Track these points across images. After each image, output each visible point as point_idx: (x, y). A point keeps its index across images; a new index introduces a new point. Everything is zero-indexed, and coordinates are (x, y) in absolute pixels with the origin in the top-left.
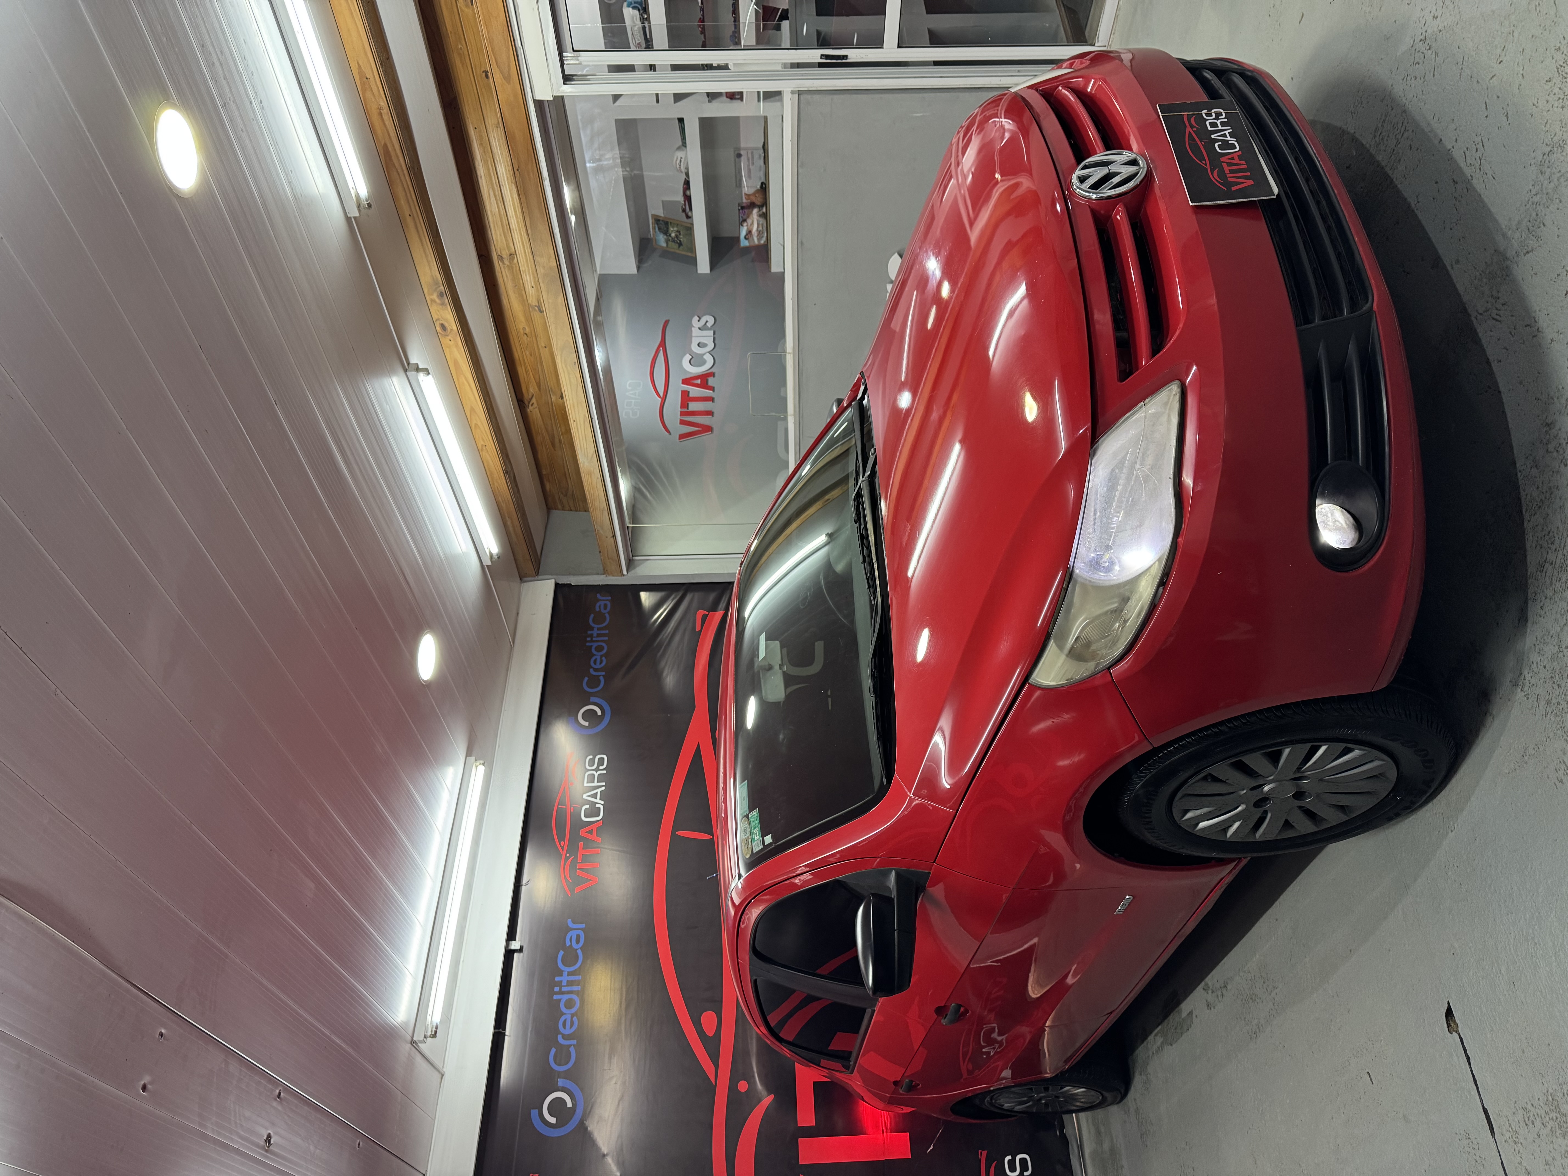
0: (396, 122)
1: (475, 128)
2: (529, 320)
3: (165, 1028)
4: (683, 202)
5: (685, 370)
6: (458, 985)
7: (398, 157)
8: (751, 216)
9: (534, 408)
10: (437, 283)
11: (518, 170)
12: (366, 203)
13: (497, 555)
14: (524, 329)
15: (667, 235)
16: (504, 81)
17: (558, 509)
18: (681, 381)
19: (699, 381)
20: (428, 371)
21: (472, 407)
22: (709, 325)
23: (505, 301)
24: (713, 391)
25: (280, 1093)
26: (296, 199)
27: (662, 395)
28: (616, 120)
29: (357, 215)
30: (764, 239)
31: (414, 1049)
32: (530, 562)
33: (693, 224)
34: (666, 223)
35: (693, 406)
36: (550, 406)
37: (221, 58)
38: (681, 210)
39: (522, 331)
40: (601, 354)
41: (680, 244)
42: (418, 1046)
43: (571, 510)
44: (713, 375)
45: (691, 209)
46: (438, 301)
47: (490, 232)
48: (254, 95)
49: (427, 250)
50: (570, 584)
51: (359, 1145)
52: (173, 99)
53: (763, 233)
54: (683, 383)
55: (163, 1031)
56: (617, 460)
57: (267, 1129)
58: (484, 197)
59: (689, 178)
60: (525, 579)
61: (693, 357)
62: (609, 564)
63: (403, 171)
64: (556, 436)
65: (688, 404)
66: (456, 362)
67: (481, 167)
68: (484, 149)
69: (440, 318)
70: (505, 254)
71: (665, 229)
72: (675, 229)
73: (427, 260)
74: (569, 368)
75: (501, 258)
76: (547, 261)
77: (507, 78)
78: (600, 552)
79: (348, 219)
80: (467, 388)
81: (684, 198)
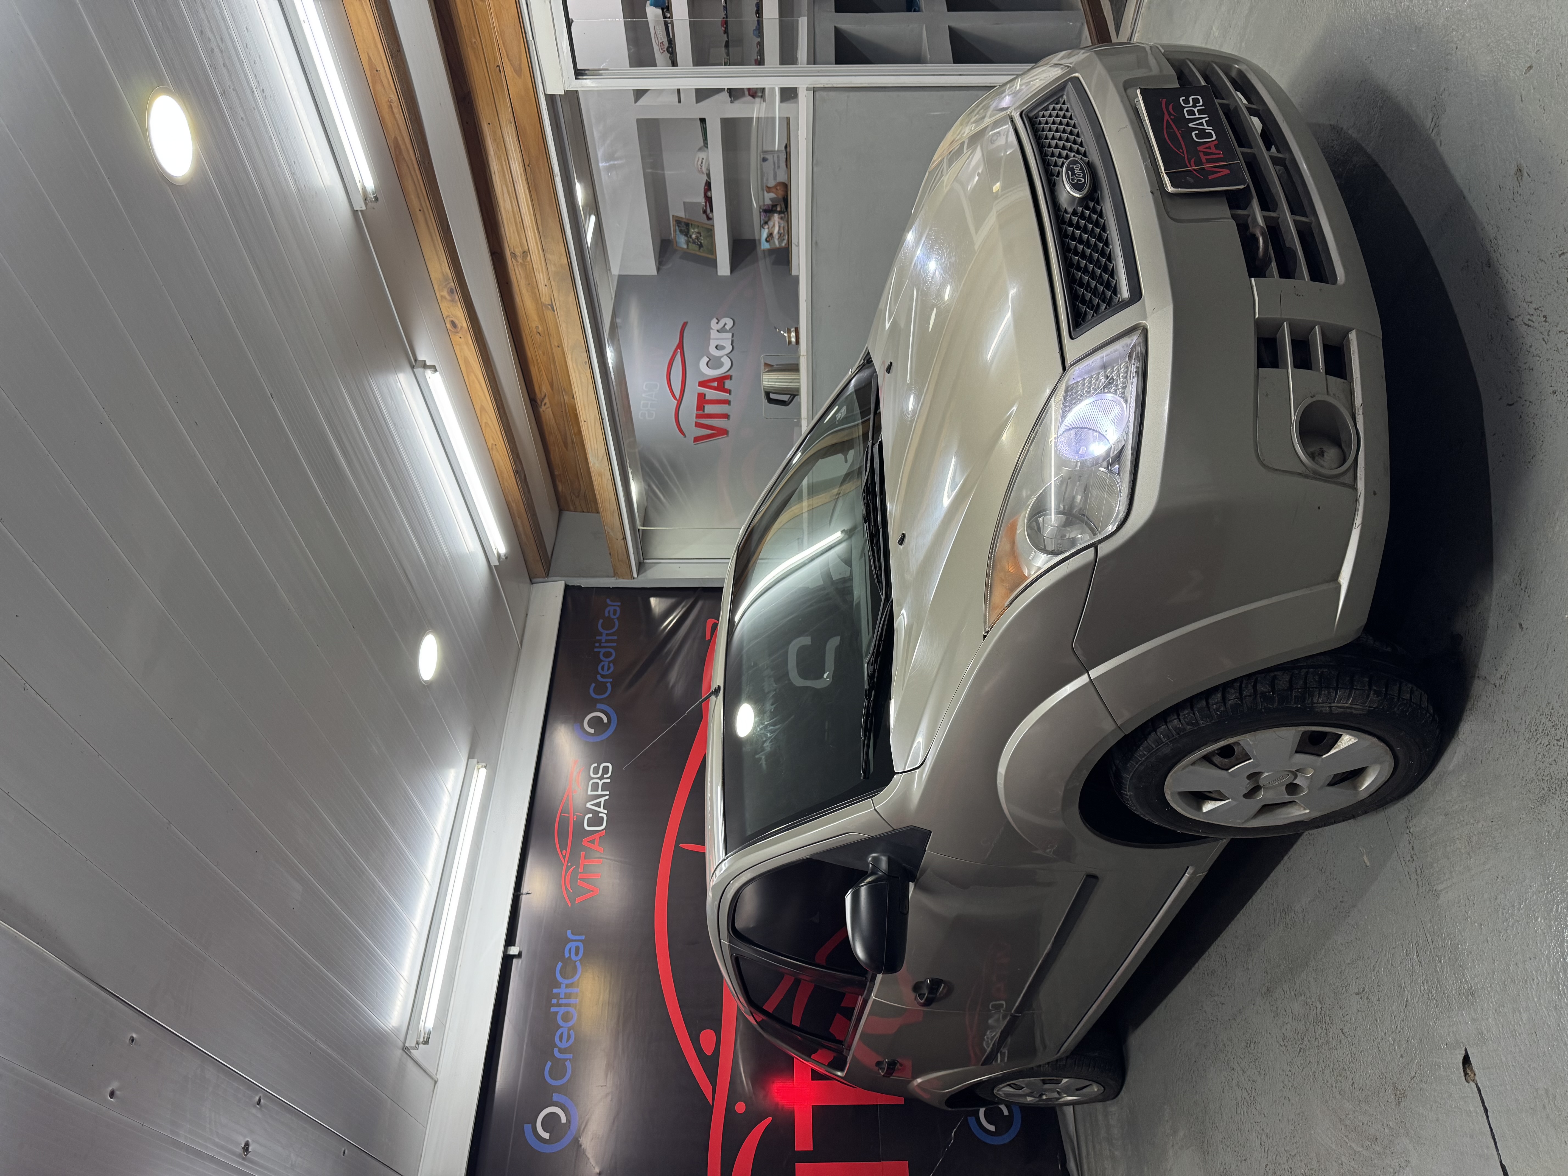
0: (407, 115)
1: (489, 124)
2: (542, 318)
3: (136, 1033)
4: (704, 204)
5: (703, 373)
6: (454, 990)
7: (408, 151)
8: (772, 219)
9: (547, 408)
10: (446, 279)
11: (528, 166)
12: (372, 196)
13: (505, 555)
14: (537, 327)
15: (687, 237)
16: (514, 73)
17: (571, 511)
18: (698, 383)
19: (715, 384)
20: (435, 368)
21: (482, 405)
22: (728, 327)
23: (518, 299)
24: (730, 394)
25: (260, 1100)
26: (299, 190)
27: (678, 397)
28: (638, 120)
29: (364, 208)
30: (785, 242)
31: (405, 1055)
32: (540, 563)
33: (713, 226)
34: (687, 225)
35: (709, 409)
36: (563, 407)
37: (221, 45)
38: (702, 212)
39: (535, 330)
40: (613, 354)
41: (701, 246)
42: (410, 1052)
43: (583, 512)
44: (730, 377)
45: (712, 211)
46: (448, 297)
47: (503, 229)
48: (256, 84)
49: (437, 245)
50: (580, 586)
51: (344, 1152)
52: (169, 85)
53: (784, 235)
54: (699, 386)
55: (134, 1036)
56: (628, 461)
57: (245, 1137)
58: (497, 193)
59: (710, 179)
60: (534, 580)
61: (710, 360)
62: (620, 567)
63: (413, 165)
64: (568, 436)
65: (704, 406)
66: (466, 361)
67: (494, 163)
68: (497, 144)
69: (450, 314)
70: (518, 253)
71: (686, 230)
72: (696, 230)
73: (437, 255)
74: (579, 367)
75: (514, 255)
76: (557, 258)
77: (518, 72)
78: (610, 554)
79: (355, 212)
80: (478, 386)
81: (705, 199)
